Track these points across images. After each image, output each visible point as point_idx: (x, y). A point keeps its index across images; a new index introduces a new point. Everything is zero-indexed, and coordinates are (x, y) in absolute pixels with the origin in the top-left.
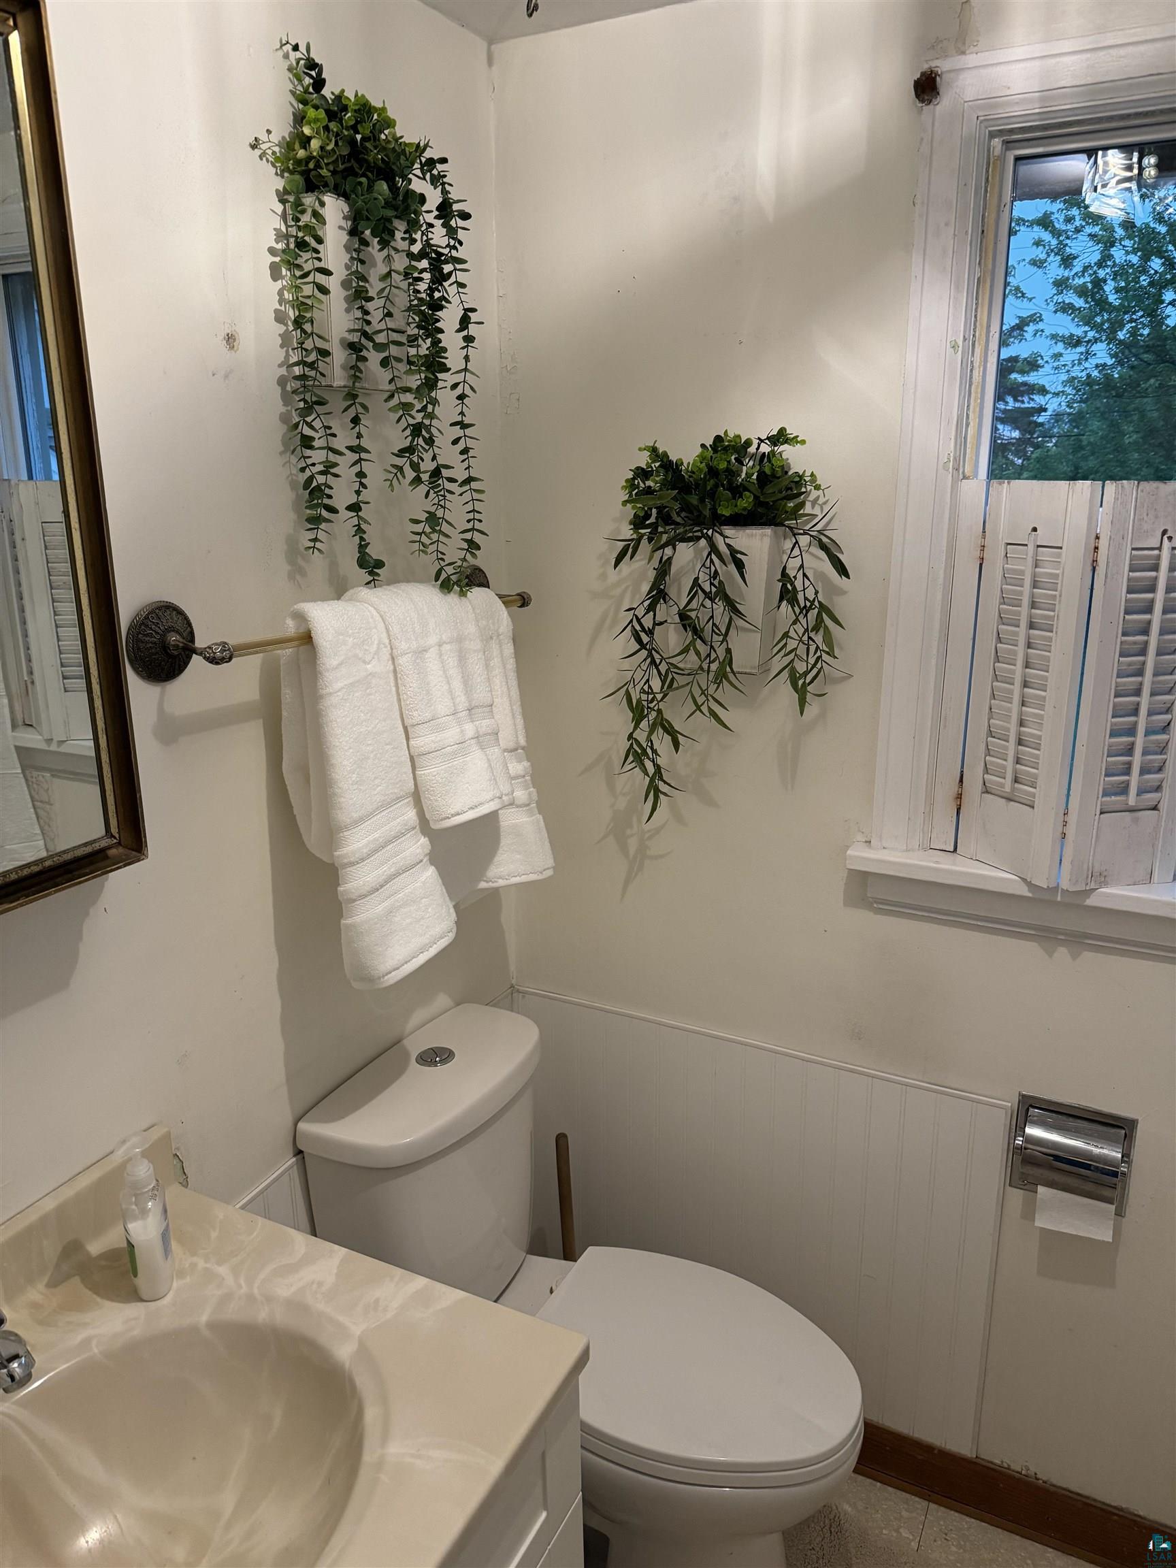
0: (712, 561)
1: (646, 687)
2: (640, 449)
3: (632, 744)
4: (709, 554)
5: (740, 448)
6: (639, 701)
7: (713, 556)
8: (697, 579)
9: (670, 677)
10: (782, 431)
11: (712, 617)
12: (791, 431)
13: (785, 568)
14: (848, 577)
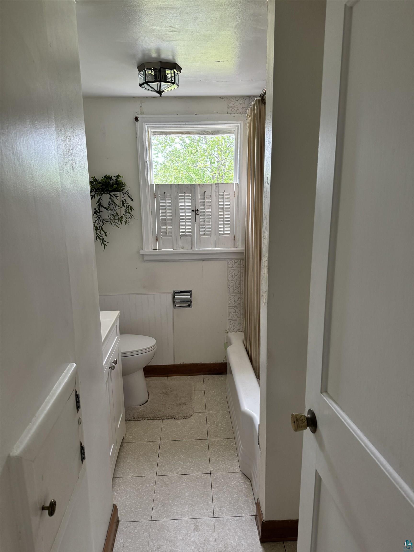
0: (111, 197)
1: (98, 224)
2: (92, 177)
3: (97, 235)
4: (110, 196)
5: (110, 178)
6: (97, 226)
7: (111, 196)
8: (109, 202)
9: (103, 222)
10: (118, 175)
11: (113, 208)
12: (120, 175)
13: (122, 199)
14: (133, 201)
